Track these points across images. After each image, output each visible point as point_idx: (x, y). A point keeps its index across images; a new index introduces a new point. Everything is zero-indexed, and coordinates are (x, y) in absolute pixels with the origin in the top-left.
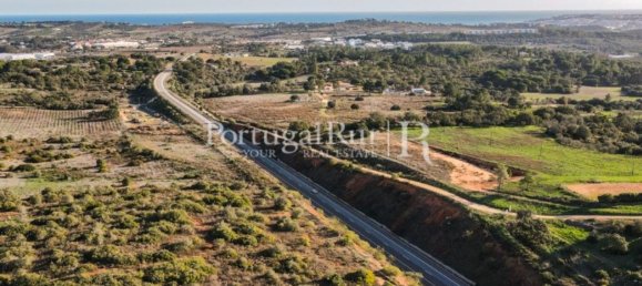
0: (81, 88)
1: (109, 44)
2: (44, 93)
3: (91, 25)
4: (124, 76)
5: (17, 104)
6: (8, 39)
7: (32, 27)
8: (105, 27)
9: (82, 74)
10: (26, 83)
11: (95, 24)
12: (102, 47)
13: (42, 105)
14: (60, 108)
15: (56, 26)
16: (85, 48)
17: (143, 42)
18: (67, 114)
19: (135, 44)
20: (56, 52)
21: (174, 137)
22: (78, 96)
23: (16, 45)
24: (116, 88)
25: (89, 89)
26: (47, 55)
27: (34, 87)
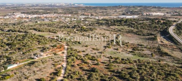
0: (146, 29)
1: (154, 14)
2: (136, 30)
3: (149, 7)
4: (159, 26)
5: (129, 32)
6: (125, 11)
7: (132, 7)
8: (153, 8)
9: (146, 25)
10: (132, 27)
11: (150, 7)
12: (152, 15)
13: (136, 33)
14: (140, 35)
15: (138, 7)
16: (147, 15)
17: (165, 13)
18: (142, 37)
19: (163, 14)
20: (138, 15)
21: (175, 49)
22: (145, 32)
23: (127, 13)
24: (156, 30)
25: (149, 30)
26: (136, 17)
27: (133, 28)
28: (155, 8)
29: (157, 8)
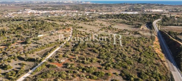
0: (137, 21)
2: (128, 21)
3: (152, 5)
4: (148, 19)
5: (122, 23)
6: (129, 8)
7: (136, 5)
10: (125, 19)
13: (126, 24)
14: (130, 25)
15: (142, 5)
16: (147, 11)
18: (131, 26)
19: (162, 11)
20: (139, 12)
22: (135, 23)
23: (130, 10)
25: (139, 21)
26: (136, 13)
27: (127, 20)
28: (158, 5)
29: (160, 5)
